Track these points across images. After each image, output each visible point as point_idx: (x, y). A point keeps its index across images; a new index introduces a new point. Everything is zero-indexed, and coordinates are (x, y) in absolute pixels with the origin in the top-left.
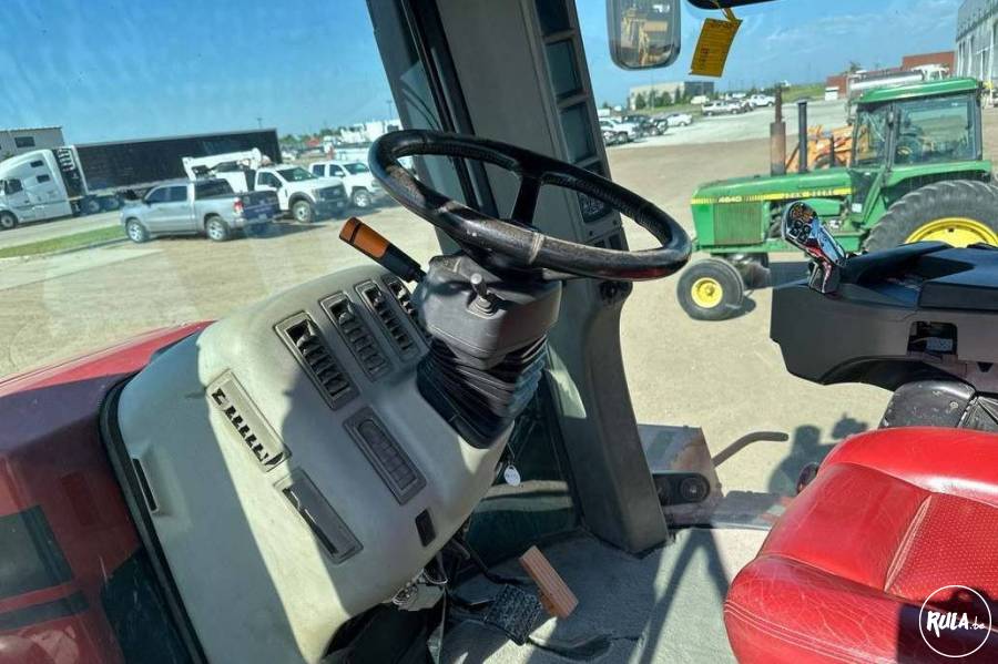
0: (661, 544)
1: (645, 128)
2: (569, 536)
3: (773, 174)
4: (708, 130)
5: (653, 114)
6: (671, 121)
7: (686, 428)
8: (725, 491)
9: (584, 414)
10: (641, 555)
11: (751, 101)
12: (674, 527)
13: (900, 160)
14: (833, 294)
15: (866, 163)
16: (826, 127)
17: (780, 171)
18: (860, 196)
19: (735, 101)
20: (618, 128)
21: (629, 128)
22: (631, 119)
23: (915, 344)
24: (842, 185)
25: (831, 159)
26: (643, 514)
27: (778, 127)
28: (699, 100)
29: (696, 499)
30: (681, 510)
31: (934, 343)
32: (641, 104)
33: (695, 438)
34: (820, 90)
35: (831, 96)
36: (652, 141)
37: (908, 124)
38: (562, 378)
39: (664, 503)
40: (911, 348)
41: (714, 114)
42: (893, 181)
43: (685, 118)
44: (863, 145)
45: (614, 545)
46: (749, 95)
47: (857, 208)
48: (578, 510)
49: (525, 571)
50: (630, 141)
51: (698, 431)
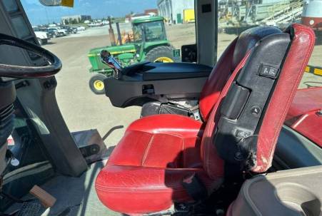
0: (86, 170)
1: (69, 31)
2: (52, 177)
3: (112, 46)
4: (91, 32)
5: (72, 26)
6: (78, 29)
7: (91, 130)
8: (108, 147)
9: (49, 132)
10: (79, 176)
11: (104, 22)
12: (90, 164)
13: (147, 40)
14: (120, 79)
15: (138, 42)
16: (127, 31)
17: (114, 45)
18: (138, 52)
19: (99, 22)
20: (60, 31)
21: (63, 31)
22: (64, 28)
23: (144, 92)
24: (133, 49)
25: (129, 41)
26: (78, 162)
27: (111, 30)
28: (87, 22)
29: (96, 152)
30: (92, 157)
31: (149, 91)
32: (67, 23)
33: (95, 133)
34: (123, 20)
35: (127, 21)
36: (73, 35)
37: (148, 30)
38: (37, 121)
39: (85, 156)
40: (143, 93)
41: (92, 26)
42: (146, 47)
43: (83, 28)
44: (137, 36)
45: (69, 176)
46: (102, 20)
47: (138, 55)
48: (54, 168)
49: (33, 195)
50: (65, 35)
51: (96, 130)
